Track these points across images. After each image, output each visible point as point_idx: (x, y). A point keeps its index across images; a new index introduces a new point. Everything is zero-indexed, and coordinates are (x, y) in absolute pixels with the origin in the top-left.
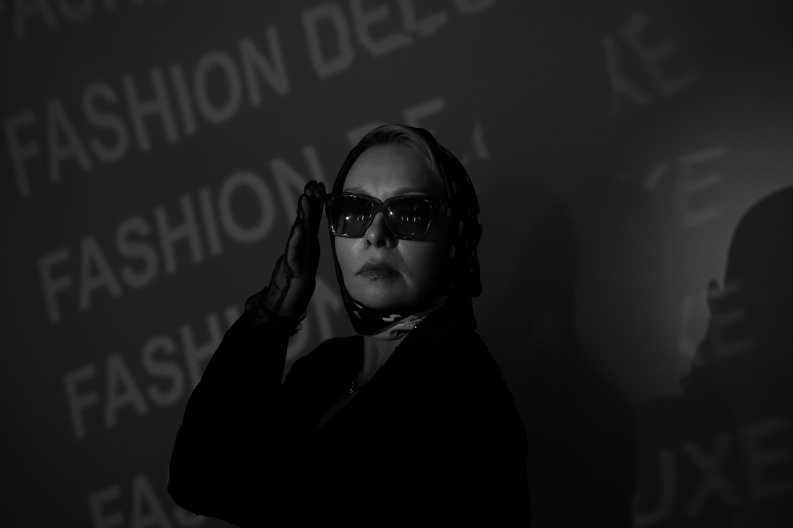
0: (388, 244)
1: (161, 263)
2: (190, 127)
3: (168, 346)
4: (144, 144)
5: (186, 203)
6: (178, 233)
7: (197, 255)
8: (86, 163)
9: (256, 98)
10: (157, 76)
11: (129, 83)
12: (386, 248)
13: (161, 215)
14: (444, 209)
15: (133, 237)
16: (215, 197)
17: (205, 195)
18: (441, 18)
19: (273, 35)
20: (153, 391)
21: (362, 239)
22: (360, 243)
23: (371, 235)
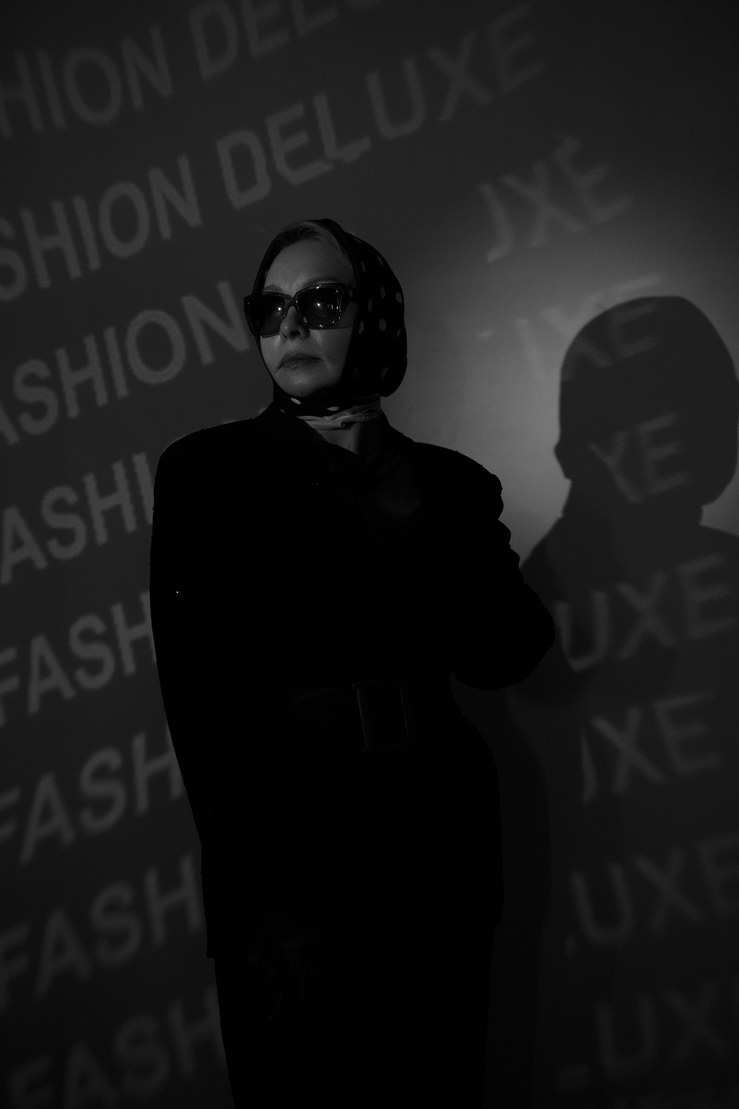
0: (301, 331)
1: (63, 407)
2: (95, 263)
3: (71, 497)
4: (44, 281)
5: (90, 343)
6: (80, 376)
7: (102, 399)
9: (166, 231)
10: (58, 209)
11: (27, 217)
12: (301, 338)
13: (62, 356)
14: (352, 293)
15: (32, 381)
16: (121, 337)
17: (110, 334)
18: (364, 144)
19: (184, 164)
20: (53, 545)
21: (279, 334)
22: (278, 339)
23: (286, 327)
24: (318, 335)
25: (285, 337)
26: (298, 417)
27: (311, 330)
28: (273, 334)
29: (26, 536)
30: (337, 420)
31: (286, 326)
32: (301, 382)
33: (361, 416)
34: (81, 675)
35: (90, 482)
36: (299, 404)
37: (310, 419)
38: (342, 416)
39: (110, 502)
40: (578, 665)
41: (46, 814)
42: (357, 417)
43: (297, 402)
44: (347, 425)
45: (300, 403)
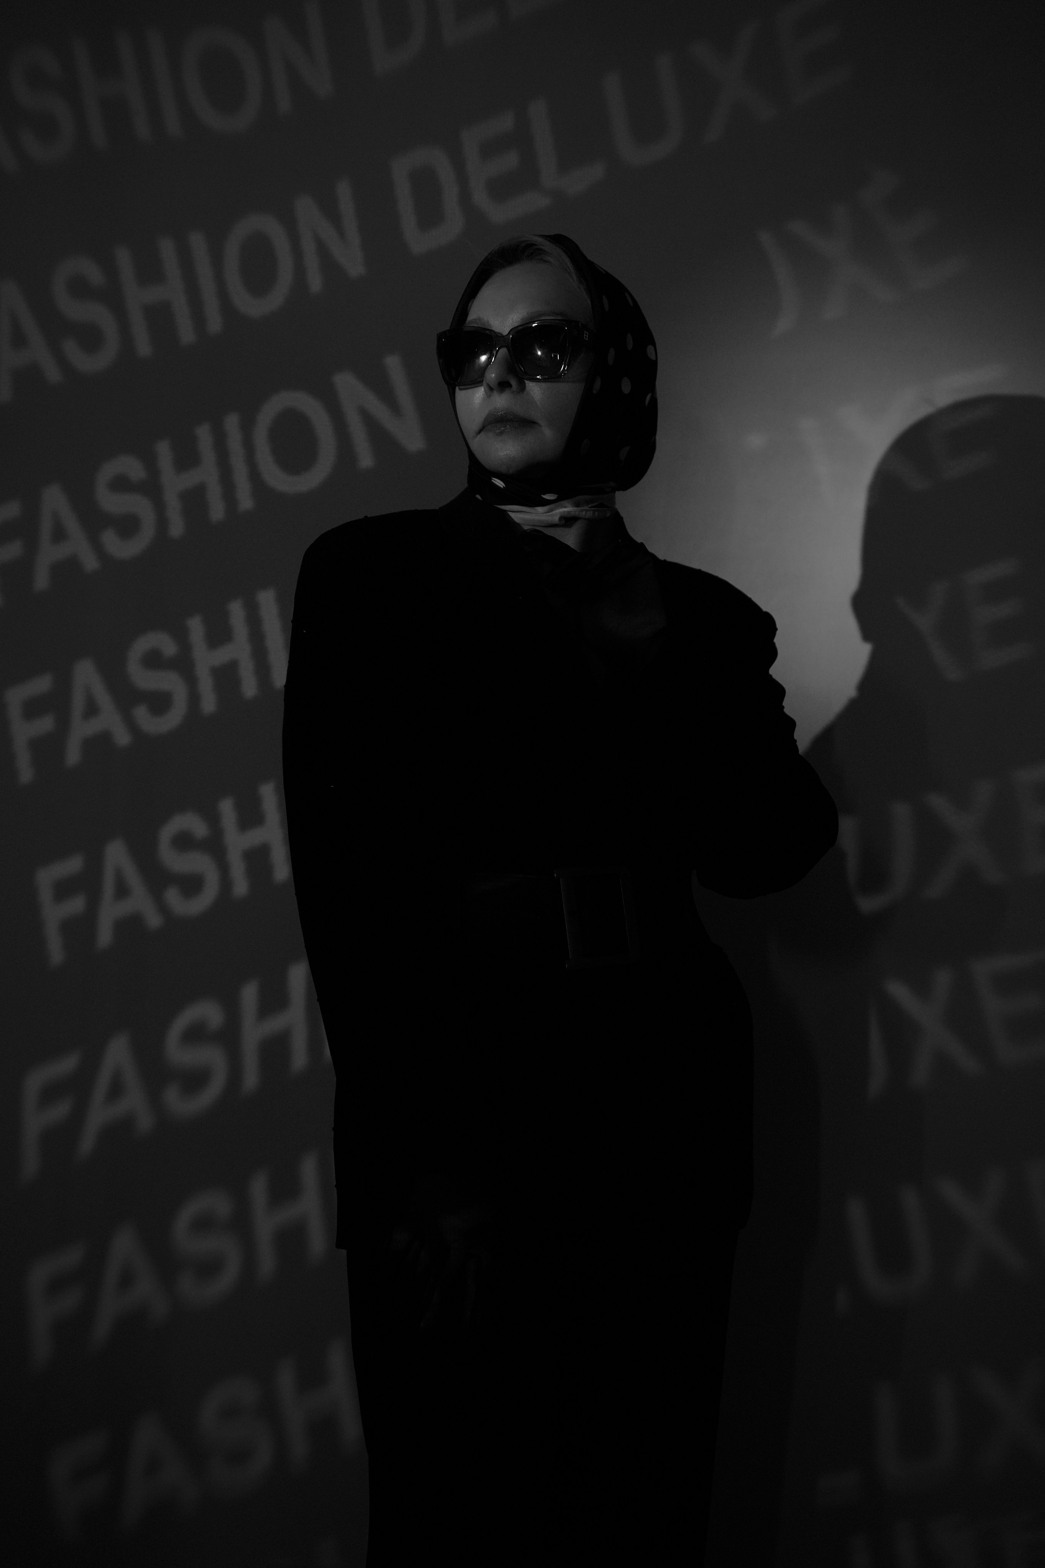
0: (514, 383)
1: (162, 523)
2: (215, 324)
3: (169, 647)
4: (144, 347)
5: (204, 434)
6: (190, 479)
7: (217, 511)
8: (53, 374)
9: (315, 283)
10: (167, 249)
11: (124, 258)
12: (513, 392)
13: (164, 451)
14: (587, 336)
15: (121, 484)
16: (247, 427)
17: (232, 423)
18: (596, 172)
19: (344, 191)
20: (141, 713)
21: (482, 385)
22: (480, 393)
23: (493, 375)
24: (536, 390)
25: (491, 389)
26: (499, 506)
27: (527, 382)
28: (473, 386)
29: (104, 699)
30: (554, 512)
31: (493, 373)
32: (508, 452)
33: (588, 510)
34: (173, 897)
35: (196, 627)
36: (502, 487)
37: (515, 510)
38: (562, 508)
39: (222, 655)
40: (868, 904)
41: (116, 1090)
42: (582, 511)
43: (499, 483)
44: (567, 521)
45: (504, 486)
